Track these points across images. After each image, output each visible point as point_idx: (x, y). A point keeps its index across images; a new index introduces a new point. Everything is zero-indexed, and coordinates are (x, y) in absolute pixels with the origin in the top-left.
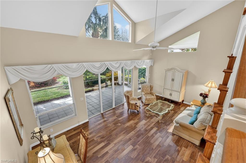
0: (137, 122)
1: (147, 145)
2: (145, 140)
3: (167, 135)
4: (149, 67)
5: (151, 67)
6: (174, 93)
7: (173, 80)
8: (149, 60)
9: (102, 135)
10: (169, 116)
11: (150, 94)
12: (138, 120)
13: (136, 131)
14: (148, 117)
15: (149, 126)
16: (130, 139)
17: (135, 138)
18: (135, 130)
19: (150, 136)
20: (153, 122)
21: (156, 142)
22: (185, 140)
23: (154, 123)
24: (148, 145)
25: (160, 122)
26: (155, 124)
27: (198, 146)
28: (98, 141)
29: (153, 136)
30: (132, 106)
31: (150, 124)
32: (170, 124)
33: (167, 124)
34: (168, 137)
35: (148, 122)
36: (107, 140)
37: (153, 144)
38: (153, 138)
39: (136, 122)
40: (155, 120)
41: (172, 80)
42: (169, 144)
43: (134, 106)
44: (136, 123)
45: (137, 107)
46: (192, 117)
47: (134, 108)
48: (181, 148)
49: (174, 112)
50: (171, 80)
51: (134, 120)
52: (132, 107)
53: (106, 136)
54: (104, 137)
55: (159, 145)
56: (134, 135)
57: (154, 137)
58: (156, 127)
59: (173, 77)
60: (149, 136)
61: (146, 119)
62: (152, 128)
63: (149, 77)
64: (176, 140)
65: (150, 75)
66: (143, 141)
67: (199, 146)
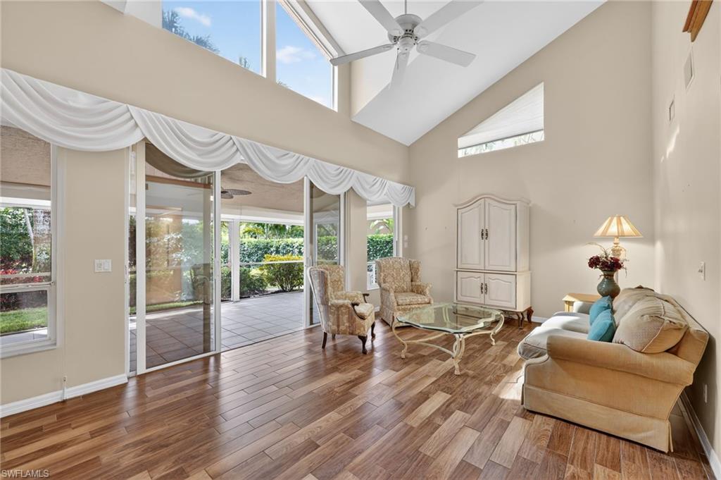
0: (356, 379)
1: (405, 465)
2: (390, 444)
3: (500, 416)
4: (403, 208)
5: (410, 212)
6: (494, 282)
7: (484, 234)
8: (402, 186)
9: (160, 436)
10: (490, 356)
11: (412, 291)
12: (360, 373)
13: (349, 411)
14: (406, 362)
15: (410, 387)
16: (312, 446)
17: (341, 438)
18: (342, 407)
19: (415, 425)
20: (427, 376)
21: (448, 451)
22: (590, 432)
23: (434, 379)
24: (406, 470)
25: (457, 372)
26: (436, 381)
27: (666, 457)
28: (119, 466)
29: (430, 424)
30: (338, 318)
31: (414, 383)
32: (502, 377)
33: (488, 379)
34: (504, 425)
35: (408, 374)
36: (174, 458)
37: (438, 460)
38: (432, 433)
39: (353, 378)
40: (435, 368)
41: (482, 234)
42: (518, 457)
43: (347, 316)
44: (350, 382)
45: (357, 319)
46: (587, 333)
47: (347, 324)
48: (586, 468)
49: (506, 343)
50: (477, 235)
51: (345, 370)
52: (338, 321)
53: (178, 440)
54: (167, 446)
55: (470, 465)
56: (339, 425)
57: (437, 428)
58: (442, 390)
59: (483, 225)
60: (412, 428)
61: (397, 368)
62: (424, 397)
63: (406, 246)
64: (550, 434)
65: (406, 237)
66: (383, 450)
67: (669, 454)
